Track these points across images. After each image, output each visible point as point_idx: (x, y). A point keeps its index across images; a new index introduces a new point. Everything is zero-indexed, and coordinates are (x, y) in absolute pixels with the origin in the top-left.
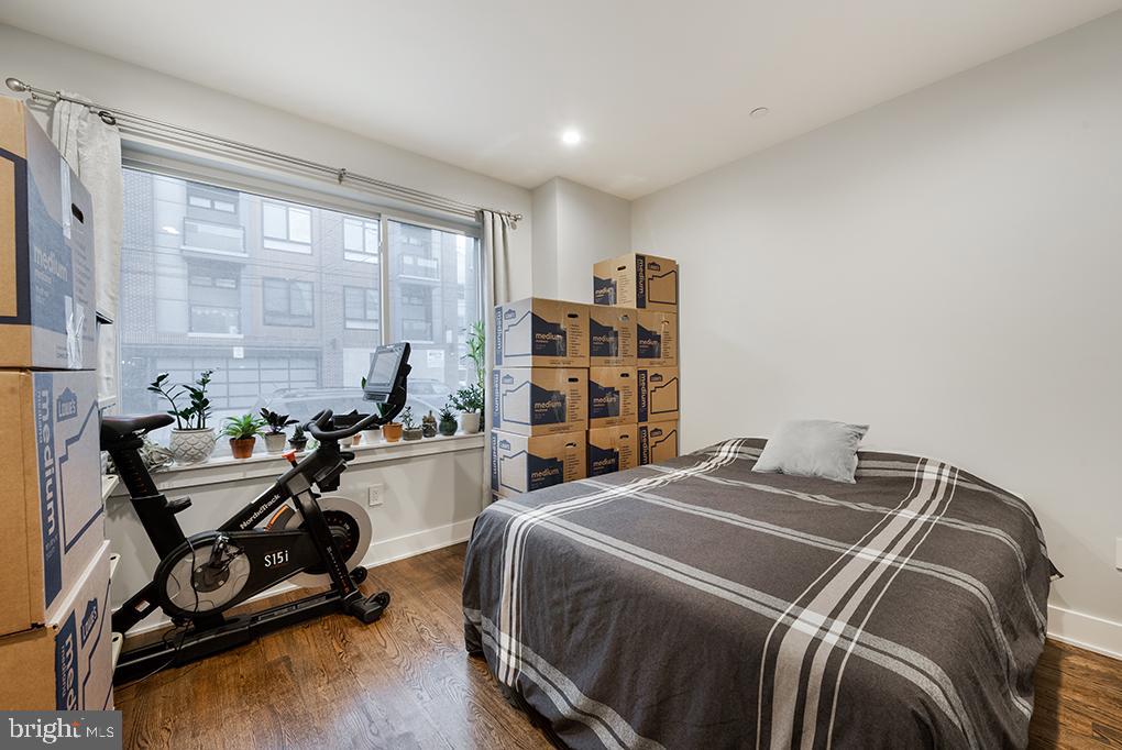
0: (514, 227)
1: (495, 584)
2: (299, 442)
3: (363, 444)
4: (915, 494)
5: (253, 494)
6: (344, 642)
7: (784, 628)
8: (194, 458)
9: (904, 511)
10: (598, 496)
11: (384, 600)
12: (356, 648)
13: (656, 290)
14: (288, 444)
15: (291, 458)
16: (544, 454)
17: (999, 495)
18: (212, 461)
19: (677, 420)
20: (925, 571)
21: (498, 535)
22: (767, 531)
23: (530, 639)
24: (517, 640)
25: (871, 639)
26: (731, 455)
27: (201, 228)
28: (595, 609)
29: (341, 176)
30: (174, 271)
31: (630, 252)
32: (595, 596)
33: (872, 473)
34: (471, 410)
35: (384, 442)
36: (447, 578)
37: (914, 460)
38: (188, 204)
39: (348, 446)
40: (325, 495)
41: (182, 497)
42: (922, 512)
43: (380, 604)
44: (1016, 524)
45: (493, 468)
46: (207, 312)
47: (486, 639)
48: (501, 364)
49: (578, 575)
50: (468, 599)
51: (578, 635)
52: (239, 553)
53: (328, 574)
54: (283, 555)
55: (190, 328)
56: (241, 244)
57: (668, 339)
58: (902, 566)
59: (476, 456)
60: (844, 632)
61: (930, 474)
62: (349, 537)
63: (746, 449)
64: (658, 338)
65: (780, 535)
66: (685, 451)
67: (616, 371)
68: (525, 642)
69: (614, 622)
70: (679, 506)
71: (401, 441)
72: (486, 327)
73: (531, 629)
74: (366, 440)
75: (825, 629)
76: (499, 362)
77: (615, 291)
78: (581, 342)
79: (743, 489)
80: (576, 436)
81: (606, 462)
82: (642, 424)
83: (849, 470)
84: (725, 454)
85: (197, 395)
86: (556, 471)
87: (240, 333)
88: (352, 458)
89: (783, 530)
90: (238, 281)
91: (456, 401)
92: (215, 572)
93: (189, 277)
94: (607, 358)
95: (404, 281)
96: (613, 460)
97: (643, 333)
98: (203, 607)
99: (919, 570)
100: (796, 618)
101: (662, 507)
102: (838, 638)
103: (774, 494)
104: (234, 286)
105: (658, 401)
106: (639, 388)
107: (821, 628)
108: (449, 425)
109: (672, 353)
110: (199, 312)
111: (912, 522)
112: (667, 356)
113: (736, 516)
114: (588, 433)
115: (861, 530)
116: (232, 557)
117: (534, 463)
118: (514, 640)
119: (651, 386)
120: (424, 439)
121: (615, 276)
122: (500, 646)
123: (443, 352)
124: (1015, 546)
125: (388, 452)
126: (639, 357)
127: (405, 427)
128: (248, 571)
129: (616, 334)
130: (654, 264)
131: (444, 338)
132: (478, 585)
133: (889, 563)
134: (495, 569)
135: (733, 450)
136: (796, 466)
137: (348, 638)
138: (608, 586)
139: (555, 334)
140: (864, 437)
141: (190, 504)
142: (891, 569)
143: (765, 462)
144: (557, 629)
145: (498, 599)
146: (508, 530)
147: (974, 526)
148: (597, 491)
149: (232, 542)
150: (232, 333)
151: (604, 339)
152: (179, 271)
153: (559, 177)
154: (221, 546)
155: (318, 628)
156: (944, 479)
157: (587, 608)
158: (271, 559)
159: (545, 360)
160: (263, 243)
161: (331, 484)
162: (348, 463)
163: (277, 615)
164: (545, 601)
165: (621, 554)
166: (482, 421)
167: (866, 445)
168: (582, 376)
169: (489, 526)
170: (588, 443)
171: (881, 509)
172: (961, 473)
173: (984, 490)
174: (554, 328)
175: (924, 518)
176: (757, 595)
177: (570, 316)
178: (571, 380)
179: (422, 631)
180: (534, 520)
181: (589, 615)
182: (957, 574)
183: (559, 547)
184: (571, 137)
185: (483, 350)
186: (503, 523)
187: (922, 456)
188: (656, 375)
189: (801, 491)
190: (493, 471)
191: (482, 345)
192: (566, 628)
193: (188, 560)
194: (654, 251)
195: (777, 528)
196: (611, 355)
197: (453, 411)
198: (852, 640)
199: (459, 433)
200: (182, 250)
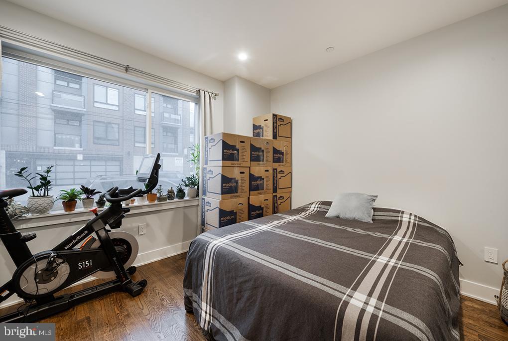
0: (215, 99)
1: (200, 277)
2: (101, 203)
3: (136, 204)
4: (400, 228)
5: (73, 231)
6: (121, 307)
7: (346, 303)
8: (41, 212)
9: (396, 236)
10: (254, 230)
11: (144, 284)
12: (127, 310)
13: (281, 131)
14: (95, 204)
15: (95, 212)
16: (228, 208)
17: (436, 228)
18: (52, 213)
19: (291, 192)
20: (410, 269)
21: (201, 251)
22: (334, 248)
23: (216, 306)
24: (210, 306)
25: (390, 309)
26: (316, 209)
27: (64, 96)
28: (250, 291)
29: (127, 69)
30: (46, 116)
31: (270, 113)
32: (250, 284)
33: (380, 218)
34: (192, 187)
35: (147, 203)
36: (178, 270)
37: (398, 212)
38: (55, 83)
39: (128, 205)
40: (113, 231)
41: (32, 233)
42: (404, 237)
43: (141, 286)
44: (445, 242)
45: (202, 215)
46: (64, 137)
47: (195, 305)
48: (207, 164)
49: (241, 273)
50: (186, 283)
51: (241, 305)
52: (62, 263)
53: (114, 272)
54: (89, 262)
55: (55, 145)
56: (83, 105)
57: (287, 154)
58: (399, 266)
59: (194, 209)
60: (376, 305)
61: (405, 218)
62: (126, 252)
63: (323, 206)
64: (282, 154)
65: (340, 250)
66: (294, 207)
67: (263, 169)
68: (214, 307)
69: (259, 299)
70: (292, 235)
71: (156, 202)
72: (200, 146)
73: (217, 300)
74: (137, 201)
75: (366, 303)
76: (206, 164)
77: (263, 131)
78: (245, 154)
79: (322, 226)
80: (243, 200)
81: (257, 212)
82: (275, 194)
83: (370, 216)
84: (313, 208)
85: (44, 178)
86: (233, 217)
87: (81, 148)
88: (129, 211)
89: (342, 247)
90: (80, 121)
91: (185, 182)
92: (50, 272)
93: (55, 119)
94: (258, 162)
95: (164, 124)
96: (261, 211)
97: (275, 151)
98: (41, 292)
99: (407, 268)
100: (352, 297)
101: (284, 236)
102: (373, 308)
103: (336, 228)
104: (78, 125)
105: (282, 183)
106: (274, 177)
107: (365, 303)
108: (181, 194)
109: (289, 160)
110: (60, 137)
111: (400, 242)
112: (286, 162)
113: (319, 240)
114: (249, 198)
115: (377, 247)
116: (58, 265)
117: (222, 213)
118: (208, 306)
119: (279, 176)
120: (168, 201)
121: (263, 124)
122: (201, 309)
123: (182, 158)
124: (446, 253)
125: (149, 208)
126: (273, 162)
127: (158, 195)
128: (68, 271)
129: (263, 151)
130: (281, 119)
131: (183, 152)
132: (191, 277)
133: (393, 264)
134: (199, 269)
135: (316, 207)
136: (346, 214)
137: (123, 305)
138: (256, 280)
139: (233, 150)
140: (376, 201)
141: (36, 237)
142: (394, 268)
143: (331, 212)
144: (230, 301)
145: (201, 284)
146: (207, 249)
147: (428, 244)
148: (252, 227)
149: (59, 256)
150: (77, 147)
151: (257, 153)
152: (50, 116)
153: (237, 76)
154: (52, 259)
155: (108, 300)
156: (412, 221)
157: (245, 291)
158: (82, 265)
159: (229, 163)
160: (94, 104)
161: (117, 224)
162: (126, 214)
163: (85, 294)
164: (225, 286)
165: (263, 262)
166: (198, 192)
167: (377, 204)
168: (246, 171)
169: (197, 247)
170: (249, 203)
171: (385, 236)
172: (419, 218)
173: (430, 226)
174: (233, 148)
175: (405, 240)
176: (331, 284)
177: (241, 142)
178: (241, 173)
179: (163, 300)
180: (221, 243)
181: (246, 295)
182: (424, 269)
183: (232, 258)
184: (243, 56)
185: (199, 157)
186: (204, 245)
187: (402, 210)
188: (281, 171)
189: (349, 227)
190: (202, 217)
191: (198, 155)
192: (235, 301)
193: (33, 267)
194: (281, 113)
195: (339, 246)
196: (261, 161)
197: (183, 187)
198: (380, 310)
199: (186, 198)
200: (51, 106)
